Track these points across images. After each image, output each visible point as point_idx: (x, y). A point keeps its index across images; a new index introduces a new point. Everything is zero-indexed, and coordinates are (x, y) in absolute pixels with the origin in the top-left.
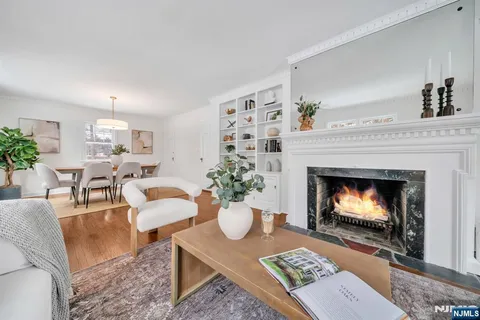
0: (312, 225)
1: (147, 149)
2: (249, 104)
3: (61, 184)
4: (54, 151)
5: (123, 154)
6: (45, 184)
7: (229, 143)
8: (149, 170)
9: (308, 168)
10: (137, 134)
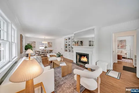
0: (77, 62)
1: (51, 46)
2: (69, 39)
3: (37, 54)
4: (34, 47)
5: (46, 48)
6: (34, 54)
7: (66, 46)
8: (51, 51)
9: (76, 53)
10: (49, 43)
